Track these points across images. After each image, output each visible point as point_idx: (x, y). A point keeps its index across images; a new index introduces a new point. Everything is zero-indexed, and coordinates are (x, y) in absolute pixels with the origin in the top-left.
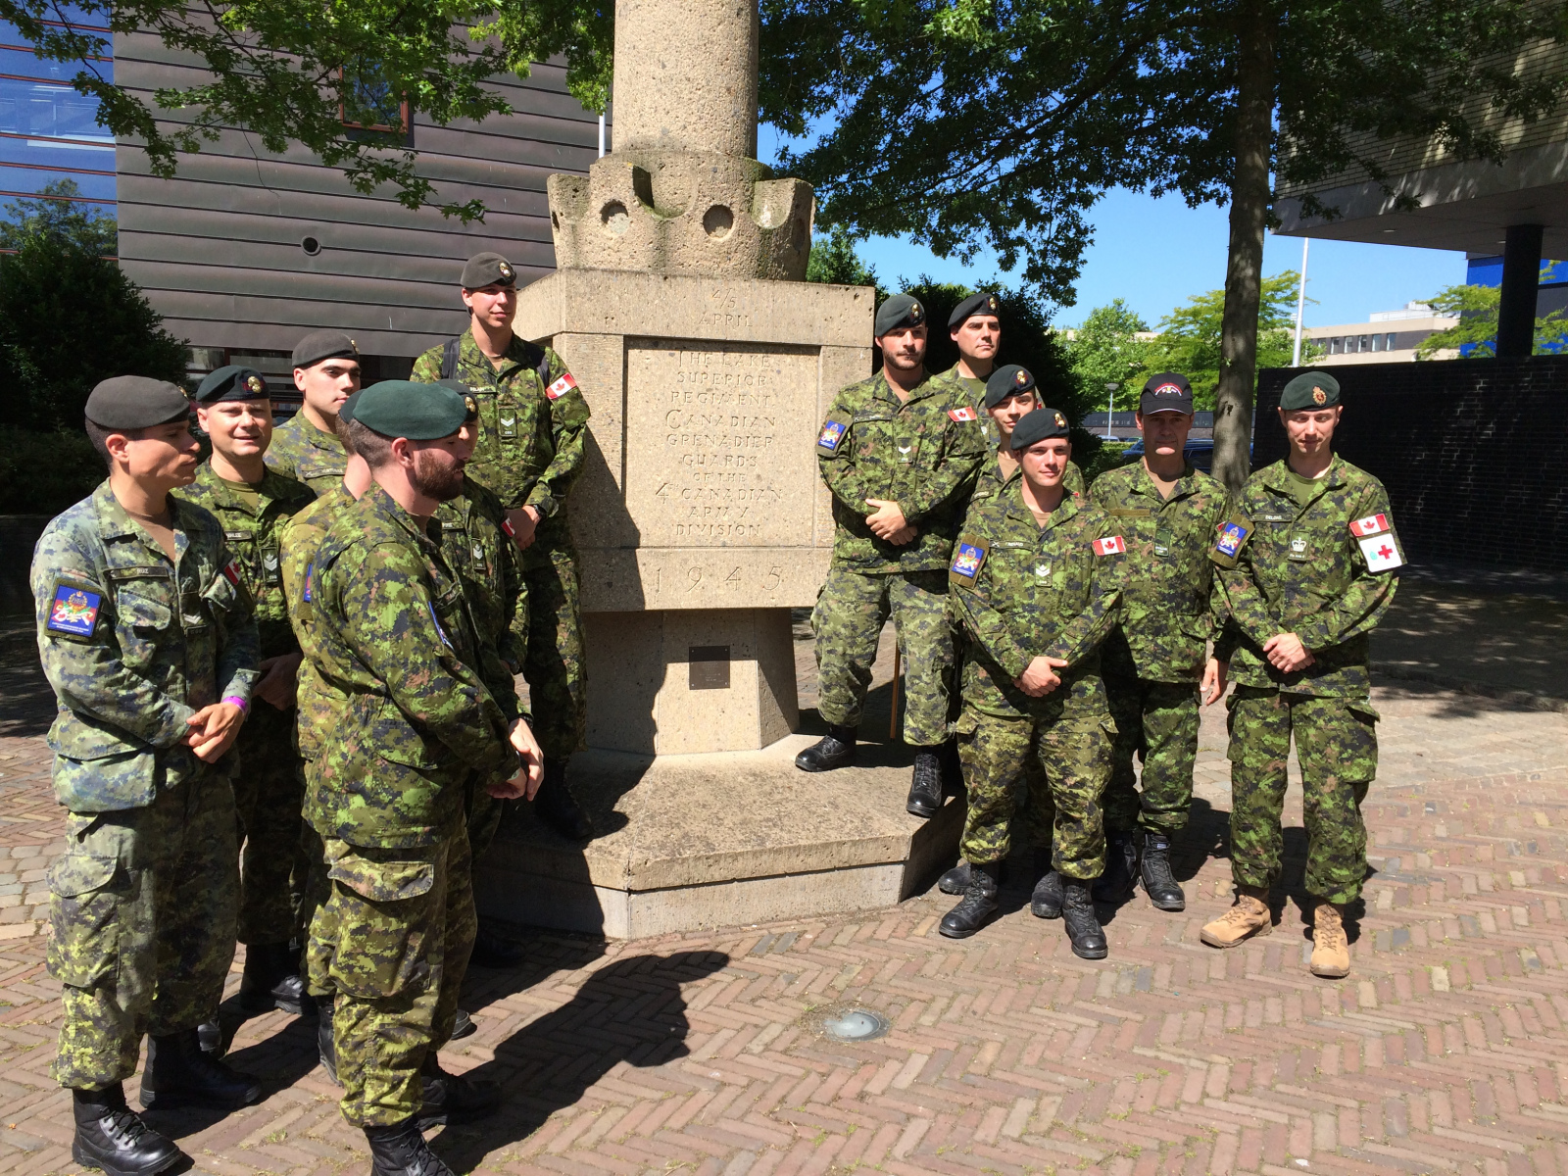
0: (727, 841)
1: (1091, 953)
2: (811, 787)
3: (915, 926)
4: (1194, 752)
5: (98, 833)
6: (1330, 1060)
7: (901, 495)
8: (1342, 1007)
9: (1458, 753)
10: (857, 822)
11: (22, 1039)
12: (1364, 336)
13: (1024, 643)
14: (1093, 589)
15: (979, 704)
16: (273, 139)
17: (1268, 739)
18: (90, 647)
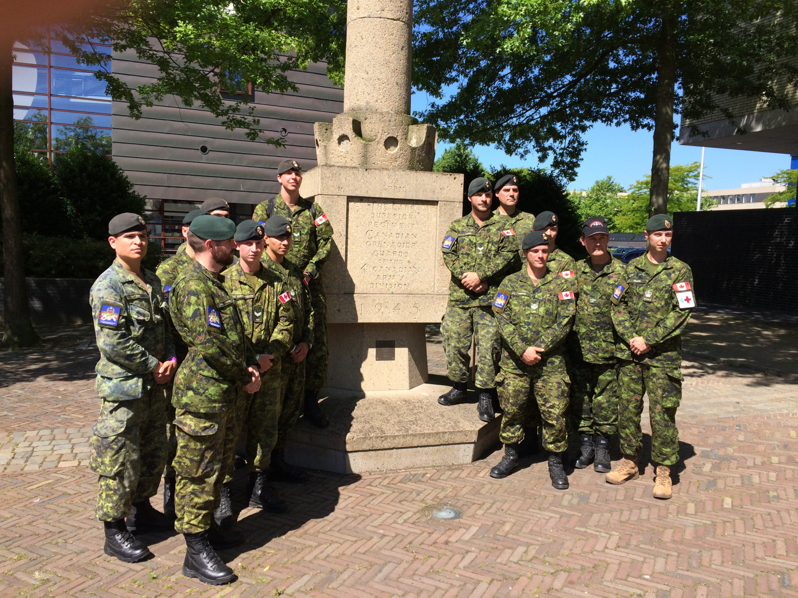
0: (390, 430)
1: (560, 487)
2: (432, 407)
3: (479, 472)
5: (119, 410)
6: (668, 535)
7: (479, 269)
8: (678, 514)
9: (757, 403)
10: (452, 423)
11: (75, 508)
12: (739, 195)
13: (524, 340)
14: (558, 316)
15: (505, 368)
16: (187, 100)
17: (633, 386)
18: (116, 332)
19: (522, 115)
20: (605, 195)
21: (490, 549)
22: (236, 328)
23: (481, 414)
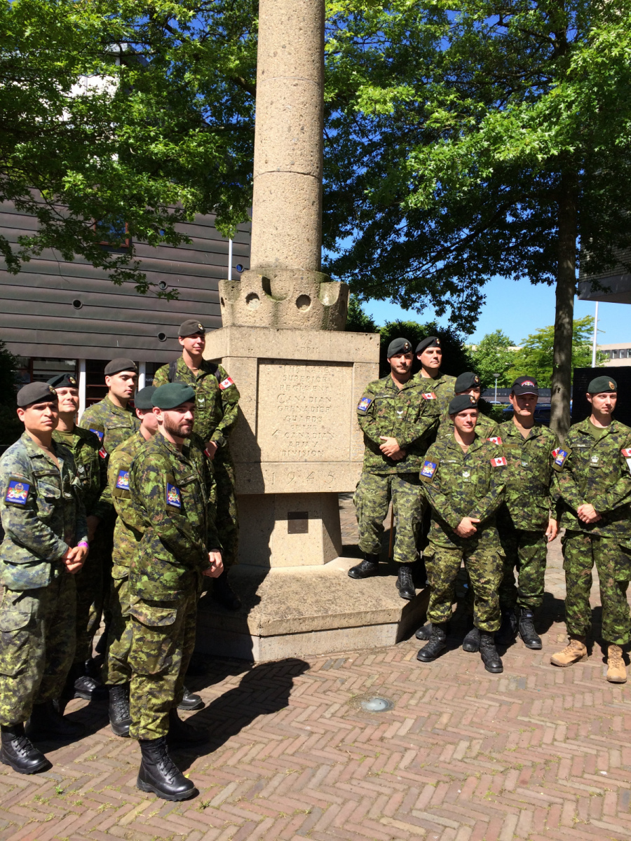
0: (309, 611)
1: (495, 670)
3: (405, 656)
4: (544, 567)
5: (22, 601)
6: (617, 723)
7: (398, 435)
8: (623, 698)
10: (374, 602)
12: (630, 349)
13: (458, 511)
14: (492, 483)
15: (435, 541)
16: (68, 254)
17: (582, 559)
18: (24, 511)
19: (419, 269)
20: (495, 349)
21: (430, 746)
22: (197, 508)
23: (402, 591)
